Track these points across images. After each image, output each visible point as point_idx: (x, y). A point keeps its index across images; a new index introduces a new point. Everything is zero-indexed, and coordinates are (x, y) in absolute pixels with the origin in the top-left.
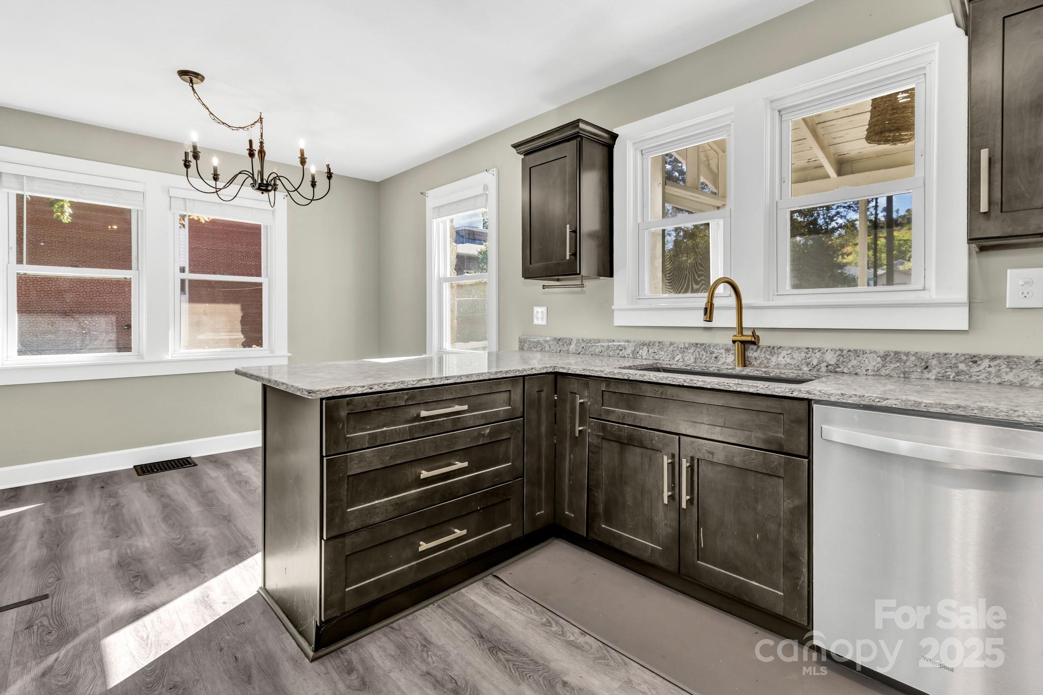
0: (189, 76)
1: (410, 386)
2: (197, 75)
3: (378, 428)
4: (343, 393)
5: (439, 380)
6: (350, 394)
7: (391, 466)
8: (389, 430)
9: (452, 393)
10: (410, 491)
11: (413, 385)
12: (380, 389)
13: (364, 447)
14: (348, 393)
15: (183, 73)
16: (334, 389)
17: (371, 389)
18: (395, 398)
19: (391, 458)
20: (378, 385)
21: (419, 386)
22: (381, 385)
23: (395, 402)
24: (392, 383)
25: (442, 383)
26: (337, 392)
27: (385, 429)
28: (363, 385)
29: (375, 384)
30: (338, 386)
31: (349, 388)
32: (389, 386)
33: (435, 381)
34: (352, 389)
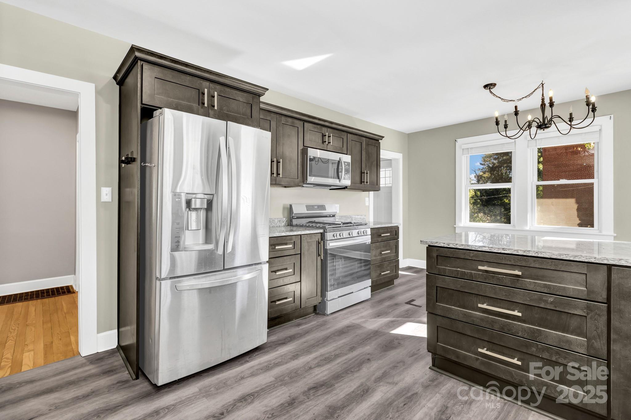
0: (489, 86)
1: (474, 249)
2: (491, 84)
3: (454, 267)
4: (434, 245)
5: (497, 249)
6: (437, 245)
7: (462, 291)
8: (460, 271)
9: (510, 261)
10: (475, 312)
11: (475, 248)
12: (454, 247)
13: (445, 275)
14: (436, 245)
15: (486, 87)
16: (430, 241)
17: (448, 245)
18: (465, 254)
19: (461, 287)
20: (453, 244)
21: (480, 250)
22: (454, 245)
23: (464, 256)
24: (461, 245)
25: (499, 252)
26: (431, 243)
27: (459, 269)
28: (444, 242)
29: (451, 243)
30: (432, 241)
31: (437, 243)
32: (460, 246)
33: (493, 249)
34: (438, 243)
